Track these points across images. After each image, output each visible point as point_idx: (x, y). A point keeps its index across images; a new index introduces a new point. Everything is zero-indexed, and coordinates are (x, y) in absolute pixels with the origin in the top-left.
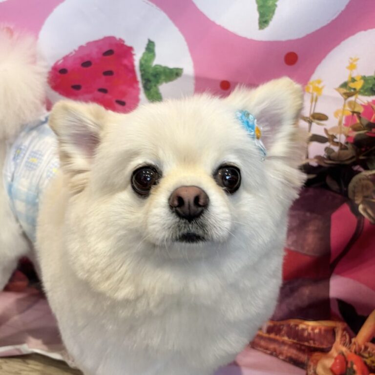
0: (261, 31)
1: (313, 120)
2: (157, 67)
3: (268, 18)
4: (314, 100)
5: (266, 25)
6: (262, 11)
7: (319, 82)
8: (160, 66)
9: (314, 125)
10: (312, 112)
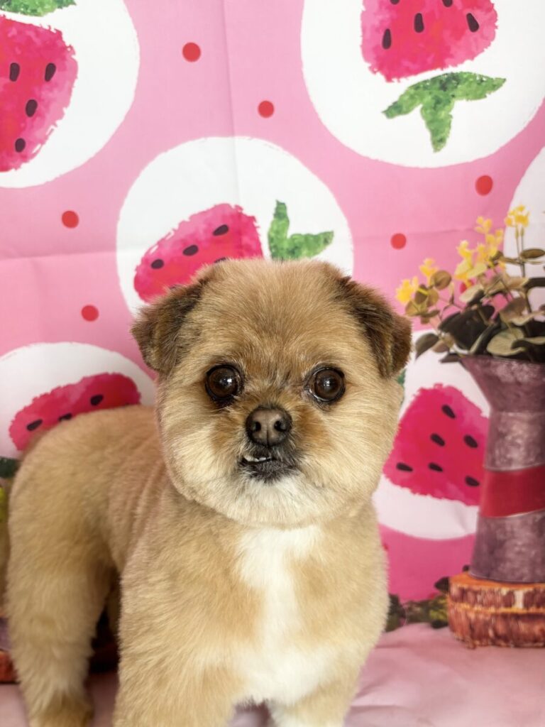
0: (438, 154)
1: (524, 260)
2: (294, 237)
3: (442, 135)
4: (520, 234)
5: (442, 144)
6: (433, 128)
7: (522, 209)
8: (300, 235)
9: (528, 266)
10: (521, 251)
